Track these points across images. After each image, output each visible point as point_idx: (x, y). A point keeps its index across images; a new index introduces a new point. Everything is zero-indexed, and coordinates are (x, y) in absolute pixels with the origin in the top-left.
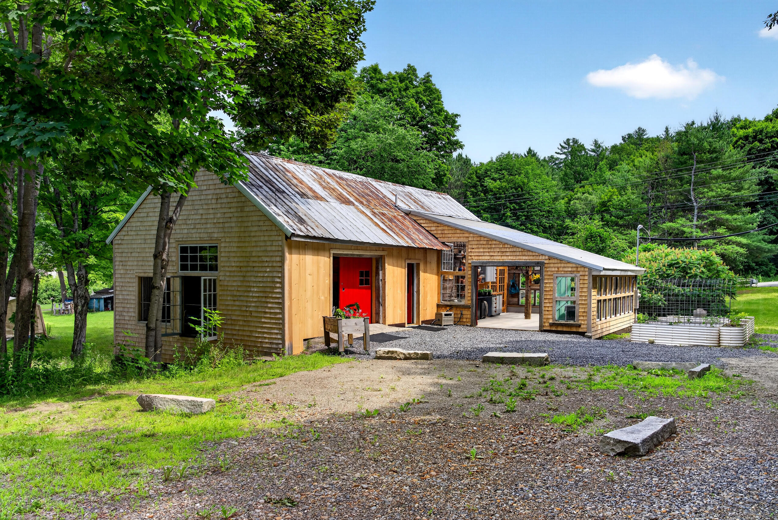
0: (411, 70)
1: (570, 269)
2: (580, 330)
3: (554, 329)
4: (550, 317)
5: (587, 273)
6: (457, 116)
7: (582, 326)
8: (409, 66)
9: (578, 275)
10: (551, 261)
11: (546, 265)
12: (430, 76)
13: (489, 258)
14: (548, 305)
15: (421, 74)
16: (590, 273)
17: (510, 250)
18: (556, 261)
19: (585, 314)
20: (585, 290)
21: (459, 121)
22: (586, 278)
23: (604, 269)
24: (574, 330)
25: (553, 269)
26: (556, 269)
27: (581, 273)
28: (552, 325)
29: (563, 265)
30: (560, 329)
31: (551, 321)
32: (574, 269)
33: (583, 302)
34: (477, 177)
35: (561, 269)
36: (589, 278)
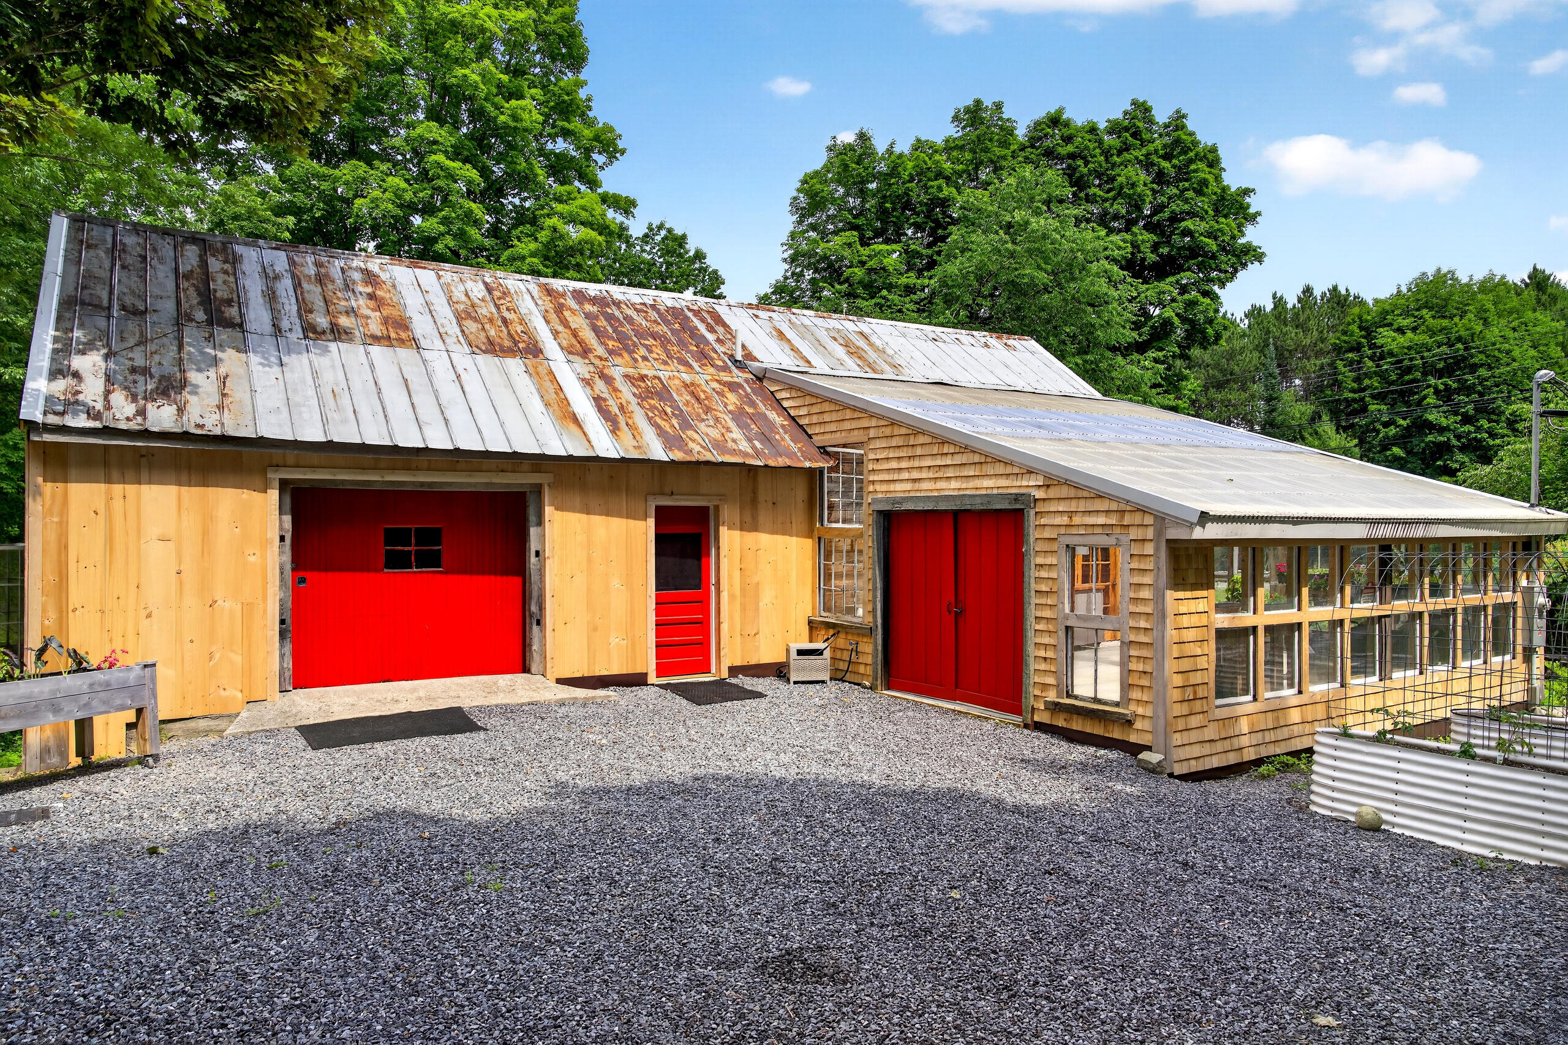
0: (1142, 109)
1: (1101, 520)
2: (1133, 738)
3: (1061, 723)
4: (1050, 680)
5: (1150, 533)
6: (1247, 192)
7: (1138, 725)
8: (1134, 103)
9: (1125, 539)
10: (1053, 493)
11: (1040, 507)
12: (1184, 116)
13: (908, 486)
14: (1046, 640)
15: (1162, 115)
16: (1159, 533)
17: (958, 459)
18: (1064, 491)
19: (1145, 682)
20: (1146, 594)
21: (1254, 203)
22: (1149, 549)
23: (1205, 518)
24: (1116, 734)
25: (1058, 520)
26: (1065, 520)
27: (1134, 533)
28: (1055, 708)
29: (1082, 506)
30: (1077, 725)
31: (1052, 696)
32: (1112, 520)
33: (1143, 638)
34: (1361, 328)
35: (1077, 520)
36: (1157, 549)
